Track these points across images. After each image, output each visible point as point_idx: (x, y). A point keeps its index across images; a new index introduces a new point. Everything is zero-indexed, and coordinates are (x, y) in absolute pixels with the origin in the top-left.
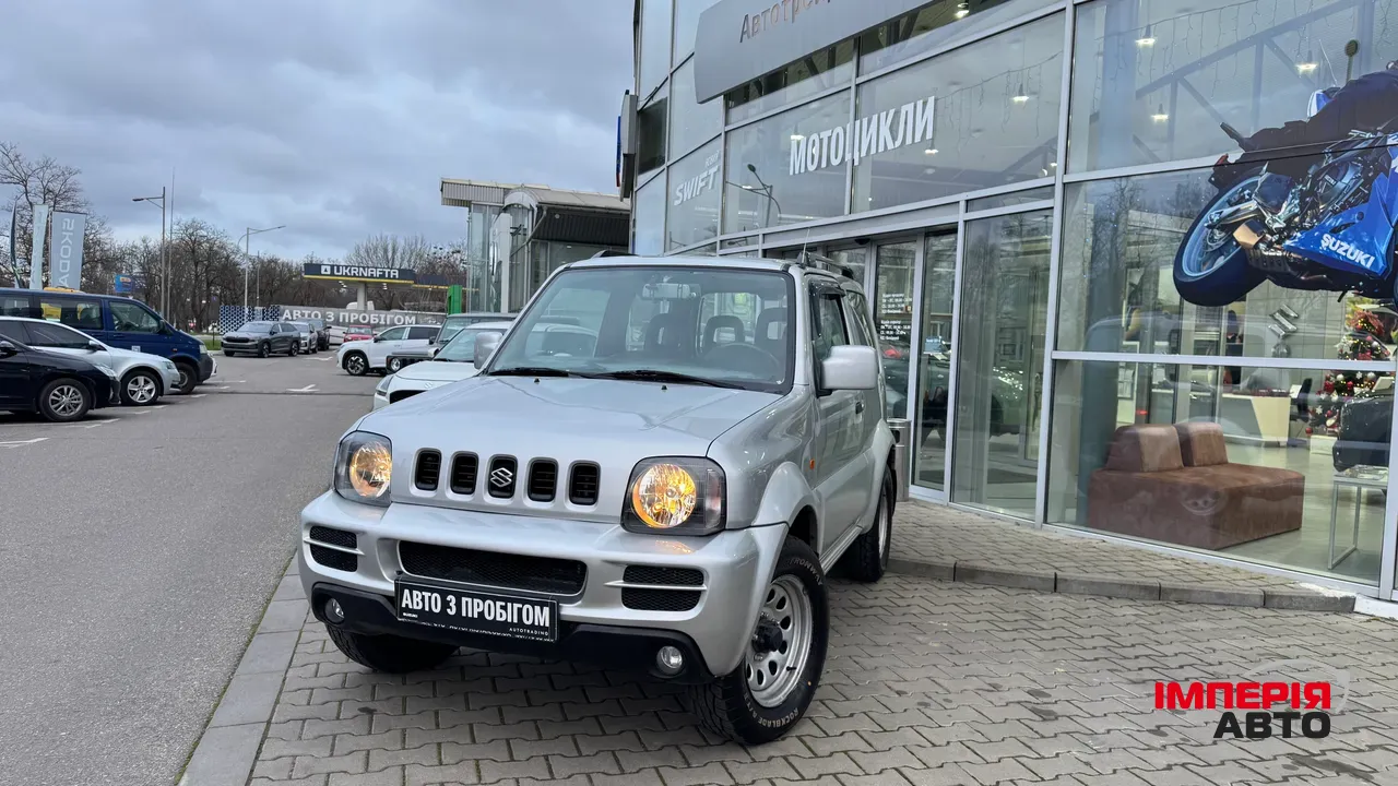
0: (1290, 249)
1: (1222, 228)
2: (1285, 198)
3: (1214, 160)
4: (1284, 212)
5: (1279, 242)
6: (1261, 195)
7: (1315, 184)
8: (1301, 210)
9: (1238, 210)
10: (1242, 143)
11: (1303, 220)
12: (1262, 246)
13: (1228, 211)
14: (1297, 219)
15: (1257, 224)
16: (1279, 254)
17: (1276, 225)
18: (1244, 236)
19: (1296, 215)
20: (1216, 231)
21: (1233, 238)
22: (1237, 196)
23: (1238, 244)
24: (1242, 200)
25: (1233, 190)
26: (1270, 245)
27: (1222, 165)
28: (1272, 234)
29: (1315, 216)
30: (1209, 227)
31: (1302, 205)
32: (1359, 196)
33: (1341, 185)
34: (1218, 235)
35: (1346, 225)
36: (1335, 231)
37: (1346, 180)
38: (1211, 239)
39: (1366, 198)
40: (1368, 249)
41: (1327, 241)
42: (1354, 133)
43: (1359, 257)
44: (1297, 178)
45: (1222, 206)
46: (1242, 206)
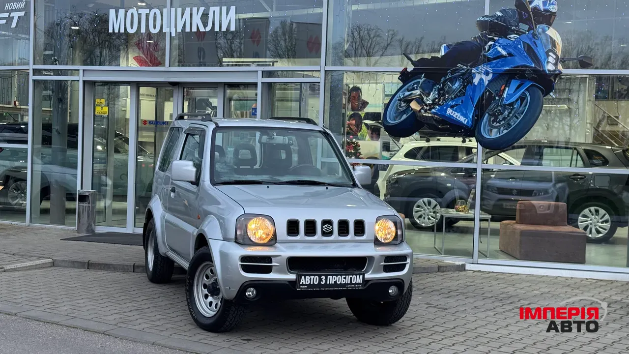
0: (434, 113)
1: (405, 102)
2: (432, 91)
3: (401, 69)
4: (431, 96)
5: (430, 110)
6: (421, 87)
7: (444, 85)
8: (439, 96)
9: (412, 94)
10: (413, 63)
11: (439, 101)
12: (422, 111)
13: (407, 93)
14: (437, 100)
15: (420, 101)
16: (430, 115)
17: (428, 102)
18: (414, 105)
19: (436, 98)
20: (402, 103)
21: (410, 107)
22: (411, 87)
23: (412, 109)
24: (413, 89)
25: (410, 84)
26: (426, 111)
27: (405, 71)
28: (427, 106)
29: (444, 100)
30: (399, 100)
31: (439, 94)
32: (462, 93)
33: (454, 87)
34: (403, 104)
35: (457, 105)
36: (452, 107)
37: (457, 85)
38: (400, 106)
39: (464, 94)
40: (465, 115)
41: (449, 111)
42: (459, 65)
43: (462, 119)
44: (437, 82)
45: (404, 91)
46: (413, 92)
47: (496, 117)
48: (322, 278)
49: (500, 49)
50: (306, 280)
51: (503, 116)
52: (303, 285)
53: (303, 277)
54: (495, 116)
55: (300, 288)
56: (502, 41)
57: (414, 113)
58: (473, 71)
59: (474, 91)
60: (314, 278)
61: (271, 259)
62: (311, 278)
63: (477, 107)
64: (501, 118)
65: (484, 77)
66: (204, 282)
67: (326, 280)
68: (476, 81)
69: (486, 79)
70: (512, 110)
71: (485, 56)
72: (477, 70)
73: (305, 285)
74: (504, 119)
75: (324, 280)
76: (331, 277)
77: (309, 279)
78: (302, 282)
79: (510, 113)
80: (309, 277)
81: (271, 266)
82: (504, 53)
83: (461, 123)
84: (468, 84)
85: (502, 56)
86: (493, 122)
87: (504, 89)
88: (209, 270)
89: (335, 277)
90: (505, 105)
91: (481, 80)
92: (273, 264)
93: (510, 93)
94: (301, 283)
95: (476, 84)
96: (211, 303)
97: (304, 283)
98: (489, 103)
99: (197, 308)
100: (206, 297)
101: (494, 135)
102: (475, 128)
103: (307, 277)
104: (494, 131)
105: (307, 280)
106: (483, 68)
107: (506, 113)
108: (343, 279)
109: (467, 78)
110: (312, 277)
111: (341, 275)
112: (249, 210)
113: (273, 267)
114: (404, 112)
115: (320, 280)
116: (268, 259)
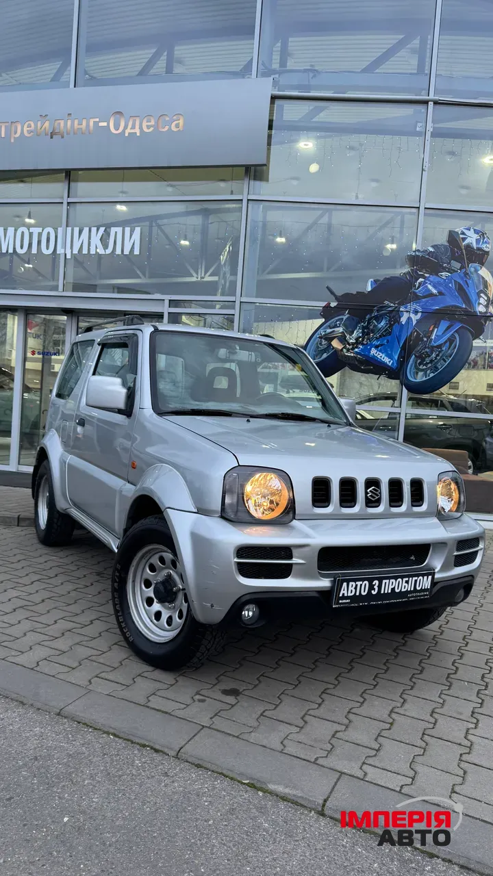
0: (357, 353)
1: (326, 339)
2: (356, 329)
3: (324, 304)
4: (355, 334)
5: (353, 349)
6: (345, 325)
7: (369, 323)
8: (363, 335)
9: (334, 331)
10: (337, 298)
11: (363, 340)
12: (344, 350)
13: (329, 331)
14: (360, 339)
15: (342, 339)
16: (352, 355)
17: (351, 341)
18: (336, 344)
19: (360, 337)
21: (331, 345)
23: (333, 348)
24: (336, 326)
25: (333, 320)
26: (348, 350)
27: (327, 307)
28: (349, 345)
29: (368, 339)
30: (319, 337)
31: (363, 333)
32: (387, 332)
33: (380, 326)
34: (324, 342)
35: (382, 345)
36: (377, 347)
37: (382, 324)
38: (321, 344)
39: (390, 333)
40: (390, 357)
41: (373, 351)
42: (386, 302)
43: (386, 360)
44: (362, 319)
45: (326, 328)
46: (336, 329)
47: (423, 360)
48: (374, 583)
49: (430, 287)
50: (348, 590)
51: (430, 358)
52: (344, 597)
53: (345, 584)
54: (421, 358)
55: (338, 603)
56: (433, 278)
57: (336, 352)
58: (401, 309)
59: (401, 331)
60: (361, 585)
61: (291, 551)
62: (356, 585)
63: (403, 348)
64: (428, 360)
65: (412, 316)
66: (145, 576)
67: (380, 587)
68: (403, 320)
69: (415, 318)
70: (440, 352)
71: (415, 293)
72: (406, 308)
73: (347, 598)
74: (431, 361)
75: (376, 587)
76: (387, 581)
77: (354, 586)
78: (342, 592)
79: (438, 355)
80: (354, 583)
81: (291, 565)
82: (434, 291)
83: (385, 364)
84: (395, 323)
85: (432, 295)
86: (420, 364)
87: (433, 330)
88: (157, 556)
89: (394, 581)
90: (433, 347)
91: (409, 319)
92: (295, 560)
93: (438, 334)
94: (341, 595)
95: (403, 323)
96: (158, 615)
97: (346, 595)
98: (416, 345)
99: (134, 622)
100: (149, 602)
101: (420, 378)
102: (400, 370)
103: (351, 583)
104: (421, 374)
105: (350, 588)
106: (413, 306)
107: (434, 355)
108: (404, 584)
109: (394, 316)
110: (359, 583)
111: (402, 577)
112: (245, 460)
113: (294, 566)
114: (325, 351)
115: (371, 587)
116: (286, 551)
